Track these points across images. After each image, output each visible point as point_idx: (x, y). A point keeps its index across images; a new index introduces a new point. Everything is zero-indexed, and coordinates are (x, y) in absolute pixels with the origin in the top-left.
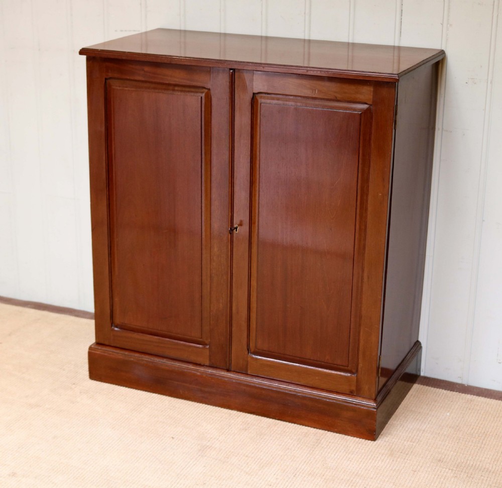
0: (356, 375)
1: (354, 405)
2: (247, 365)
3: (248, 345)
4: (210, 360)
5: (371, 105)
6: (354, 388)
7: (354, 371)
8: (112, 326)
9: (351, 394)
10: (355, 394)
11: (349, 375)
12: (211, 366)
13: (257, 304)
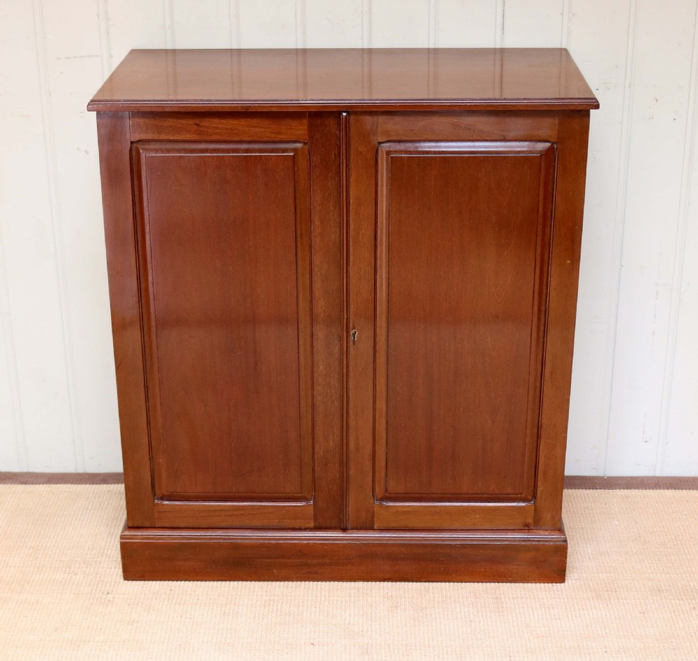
0: (532, 502)
1: (537, 543)
2: (373, 517)
3: (373, 490)
4: (315, 520)
5: (553, 143)
6: (530, 520)
7: (530, 498)
8: (154, 499)
9: (527, 527)
10: (532, 528)
11: (523, 504)
12: (318, 528)
13: (387, 433)
